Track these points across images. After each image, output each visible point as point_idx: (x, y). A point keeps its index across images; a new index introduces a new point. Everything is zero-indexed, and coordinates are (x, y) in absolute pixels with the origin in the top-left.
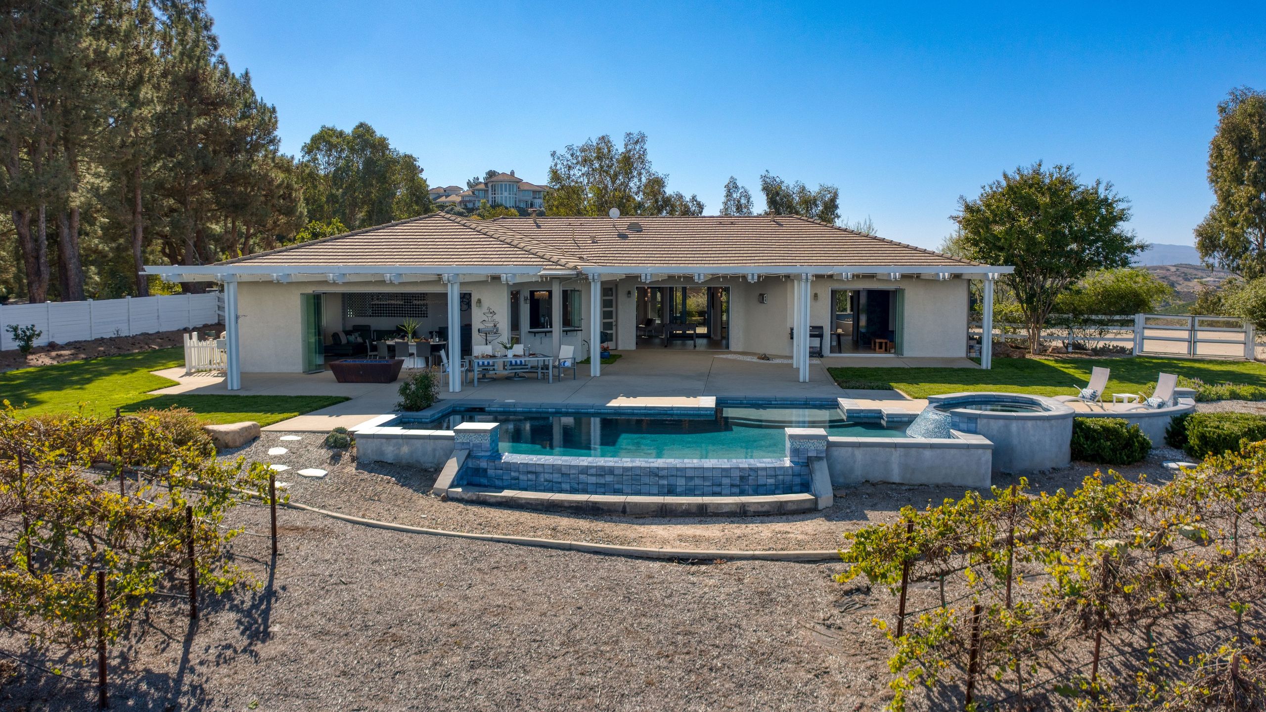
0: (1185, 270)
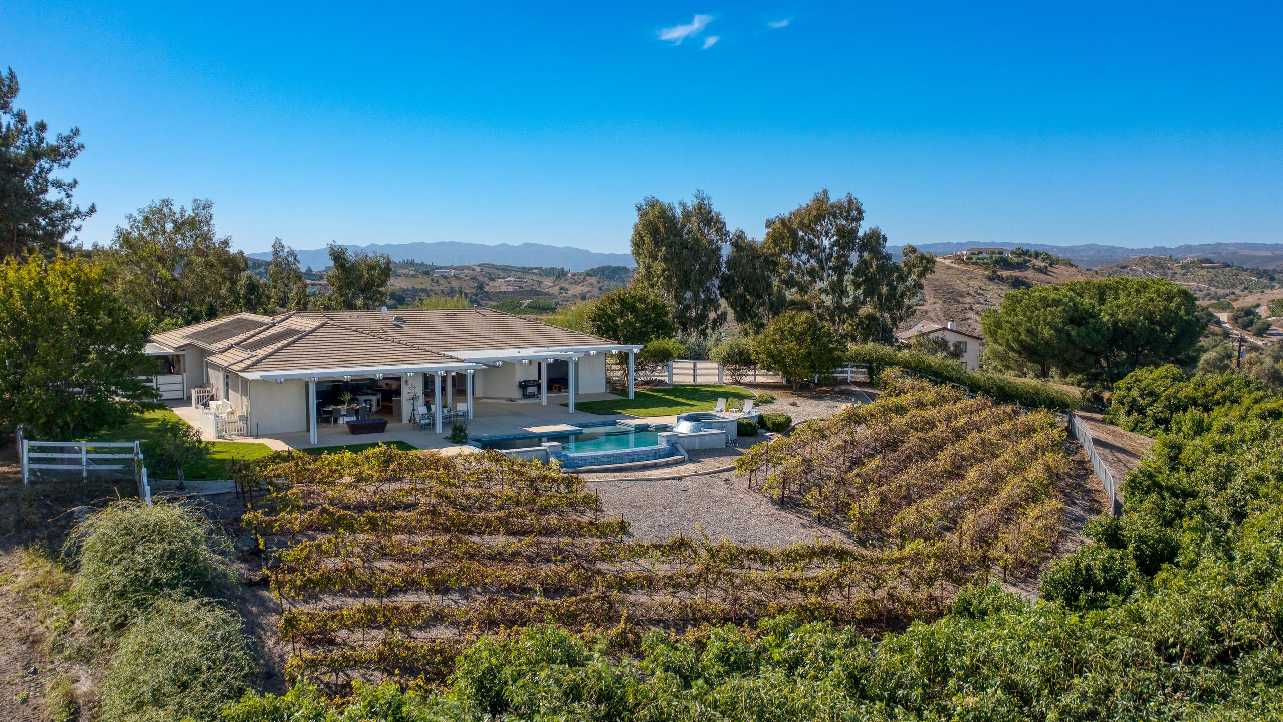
0: (491, 271)
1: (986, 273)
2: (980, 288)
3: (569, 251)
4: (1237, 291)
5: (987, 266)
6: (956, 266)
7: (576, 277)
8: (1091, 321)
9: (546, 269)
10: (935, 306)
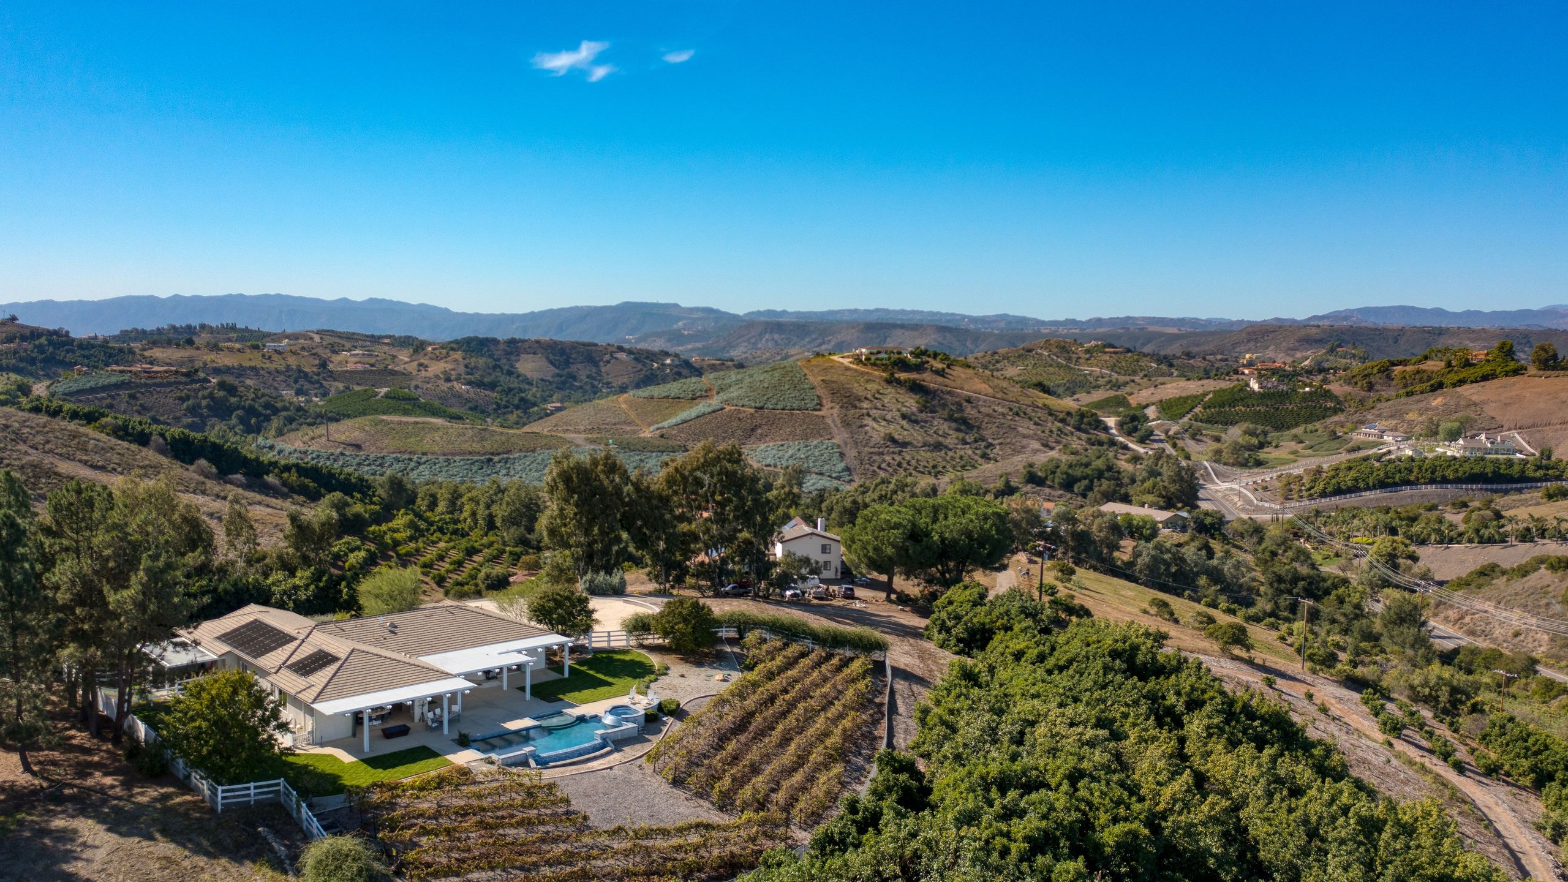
0: (333, 339)
1: (884, 375)
2: (878, 392)
3: (425, 312)
4: (1137, 379)
5: (885, 367)
6: (854, 366)
7: (437, 352)
8: (925, 539)
9: (400, 337)
10: (832, 411)
